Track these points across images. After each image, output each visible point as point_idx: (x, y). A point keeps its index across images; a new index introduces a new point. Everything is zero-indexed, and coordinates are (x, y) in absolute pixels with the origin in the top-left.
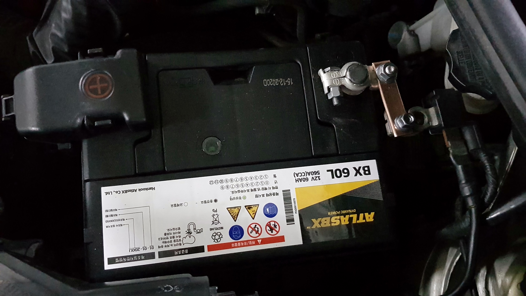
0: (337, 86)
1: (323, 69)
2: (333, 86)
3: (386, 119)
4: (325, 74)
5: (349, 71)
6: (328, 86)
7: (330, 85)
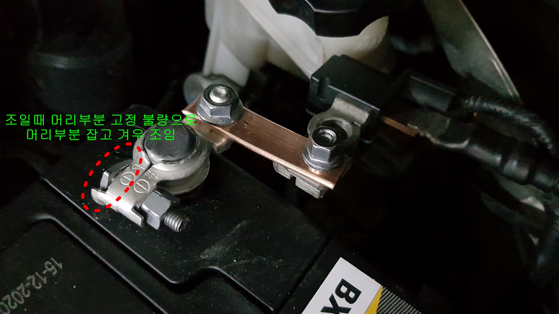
0: (150, 193)
1: (97, 186)
2: (144, 198)
3: (287, 175)
4: (108, 192)
5: (149, 149)
6: (131, 207)
7: (134, 201)
